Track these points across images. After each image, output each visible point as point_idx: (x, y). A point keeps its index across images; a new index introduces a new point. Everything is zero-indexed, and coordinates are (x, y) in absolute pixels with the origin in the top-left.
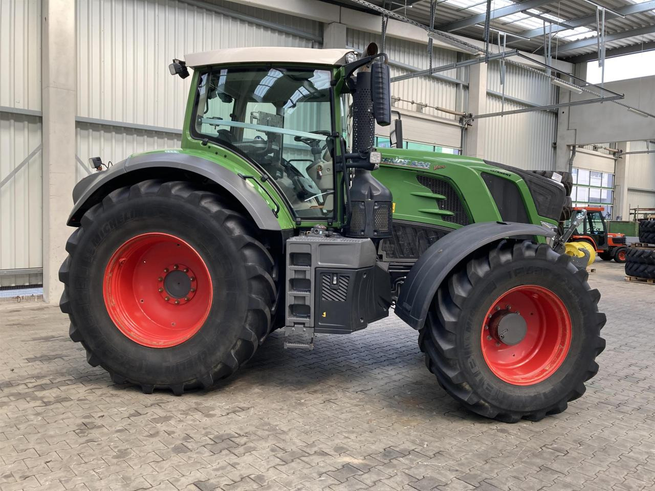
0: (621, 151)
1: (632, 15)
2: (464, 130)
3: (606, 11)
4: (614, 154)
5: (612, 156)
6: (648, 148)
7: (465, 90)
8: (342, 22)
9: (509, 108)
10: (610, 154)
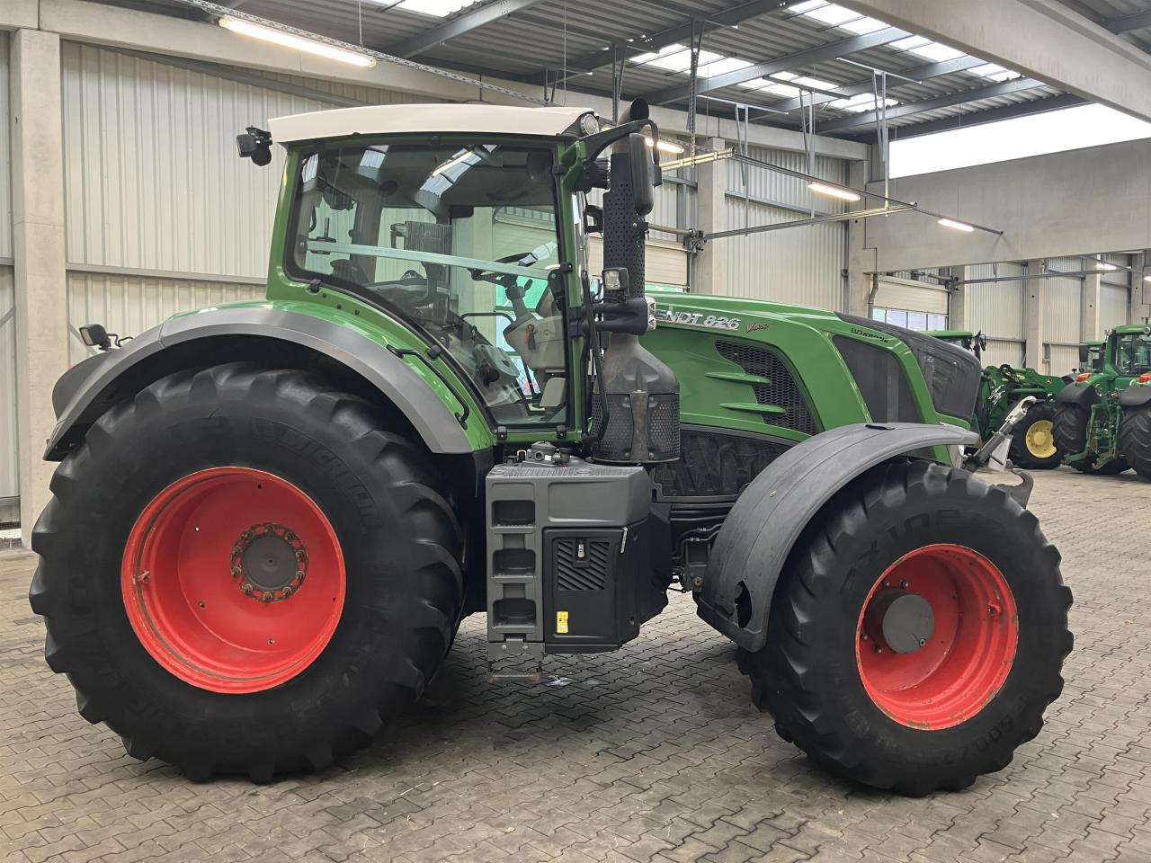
0: (957, 279)
1: (939, 77)
2: (692, 258)
3: (887, 76)
4: (946, 283)
5: (943, 288)
6: (995, 273)
7: (692, 194)
8: (483, 98)
9: (768, 219)
10: (940, 283)
